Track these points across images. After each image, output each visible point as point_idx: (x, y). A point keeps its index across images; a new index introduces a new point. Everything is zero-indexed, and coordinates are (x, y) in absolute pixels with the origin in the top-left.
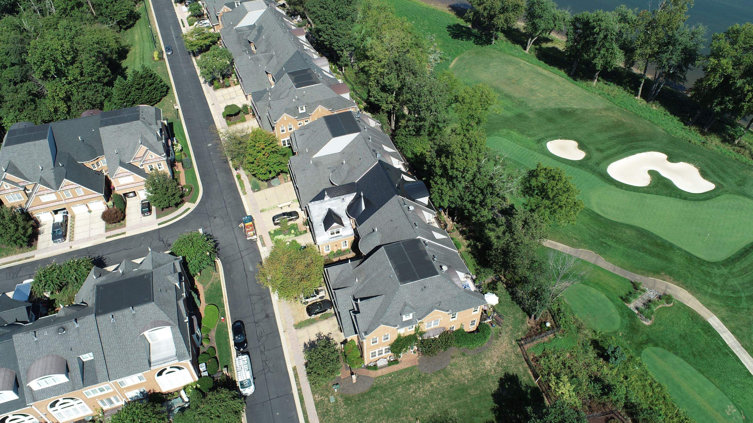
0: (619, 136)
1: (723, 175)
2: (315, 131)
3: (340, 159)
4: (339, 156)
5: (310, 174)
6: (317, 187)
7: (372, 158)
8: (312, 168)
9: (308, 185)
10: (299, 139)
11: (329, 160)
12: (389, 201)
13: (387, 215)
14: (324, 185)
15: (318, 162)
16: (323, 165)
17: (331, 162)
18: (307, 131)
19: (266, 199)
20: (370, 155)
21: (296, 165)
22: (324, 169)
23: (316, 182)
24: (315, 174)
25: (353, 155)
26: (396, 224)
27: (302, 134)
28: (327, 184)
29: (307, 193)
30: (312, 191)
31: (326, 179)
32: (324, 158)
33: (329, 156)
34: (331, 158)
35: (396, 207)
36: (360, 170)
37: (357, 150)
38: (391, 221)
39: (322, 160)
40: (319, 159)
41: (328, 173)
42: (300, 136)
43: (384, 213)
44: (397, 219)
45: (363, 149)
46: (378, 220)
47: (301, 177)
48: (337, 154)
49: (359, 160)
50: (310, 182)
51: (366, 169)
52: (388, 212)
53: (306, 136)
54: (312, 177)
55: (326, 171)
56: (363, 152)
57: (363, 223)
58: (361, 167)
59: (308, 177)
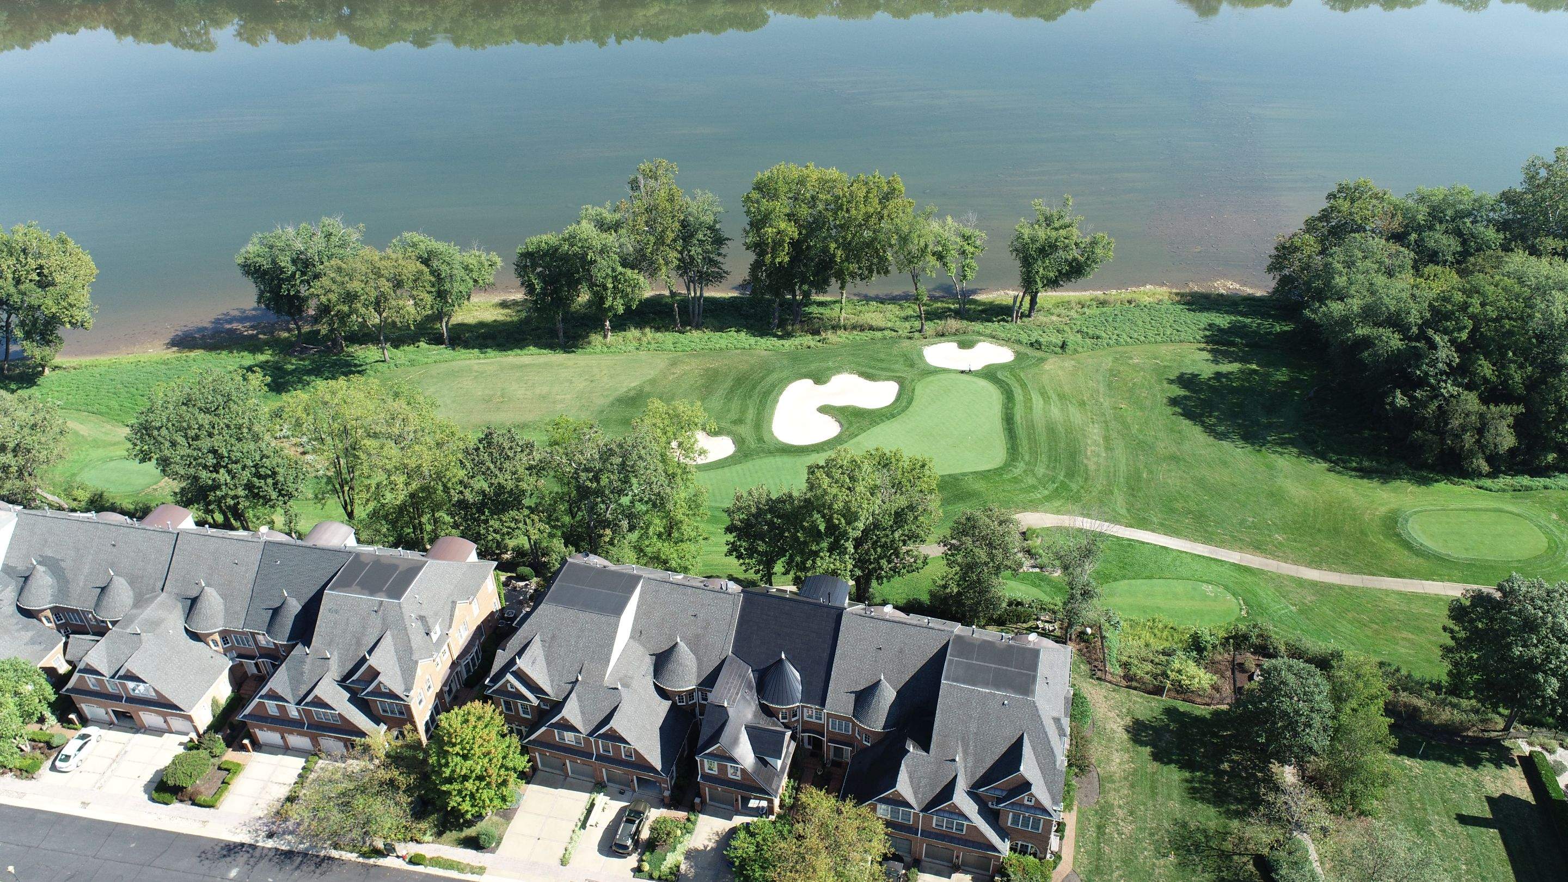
0: (732, 391)
1: (884, 365)
2: (553, 637)
3: (644, 646)
4: (636, 645)
5: (632, 708)
6: (655, 723)
7: (722, 597)
8: (627, 697)
9: (643, 729)
10: (535, 672)
11: (633, 663)
12: (841, 628)
13: (861, 649)
14: (660, 709)
15: (620, 679)
16: (635, 678)
17: (638, 662)
18: (536, 649)
19: (539, 839)
20: (711, 596)
21: (583, 718)
22: (642, 683)
23: (647, 714)
24: (636, 702)
25: (671, 621)
26: (894, 648)
27: (533, 659)
28: (663, 705)
29: (651, 744)
30: (654, 735)
31: (654, 696)
32: (622, 665)
33: (624, 656)
34: (631, 658)
35: (864, 626)
36: (718, 631)
37: (671, 607)
38: (880, 651)
39: (623, 672)
40: (618, 674)
41: (650, 685)
42: (534, 666)
43: (851, 650)
44: (887, 640)
45: (682, 598)
46: (852, 668)
47: (625, 725)
48: (630, 644)
49: (695, 619)
50: (641, 722)
51: (730, 620)
52: (859, 644)
53: (540, 658)
54: (638, 712)
55: (645, 685)
56: (688, 602)
57: (828, 695)
58: (712, 625)
59: (632, 717)
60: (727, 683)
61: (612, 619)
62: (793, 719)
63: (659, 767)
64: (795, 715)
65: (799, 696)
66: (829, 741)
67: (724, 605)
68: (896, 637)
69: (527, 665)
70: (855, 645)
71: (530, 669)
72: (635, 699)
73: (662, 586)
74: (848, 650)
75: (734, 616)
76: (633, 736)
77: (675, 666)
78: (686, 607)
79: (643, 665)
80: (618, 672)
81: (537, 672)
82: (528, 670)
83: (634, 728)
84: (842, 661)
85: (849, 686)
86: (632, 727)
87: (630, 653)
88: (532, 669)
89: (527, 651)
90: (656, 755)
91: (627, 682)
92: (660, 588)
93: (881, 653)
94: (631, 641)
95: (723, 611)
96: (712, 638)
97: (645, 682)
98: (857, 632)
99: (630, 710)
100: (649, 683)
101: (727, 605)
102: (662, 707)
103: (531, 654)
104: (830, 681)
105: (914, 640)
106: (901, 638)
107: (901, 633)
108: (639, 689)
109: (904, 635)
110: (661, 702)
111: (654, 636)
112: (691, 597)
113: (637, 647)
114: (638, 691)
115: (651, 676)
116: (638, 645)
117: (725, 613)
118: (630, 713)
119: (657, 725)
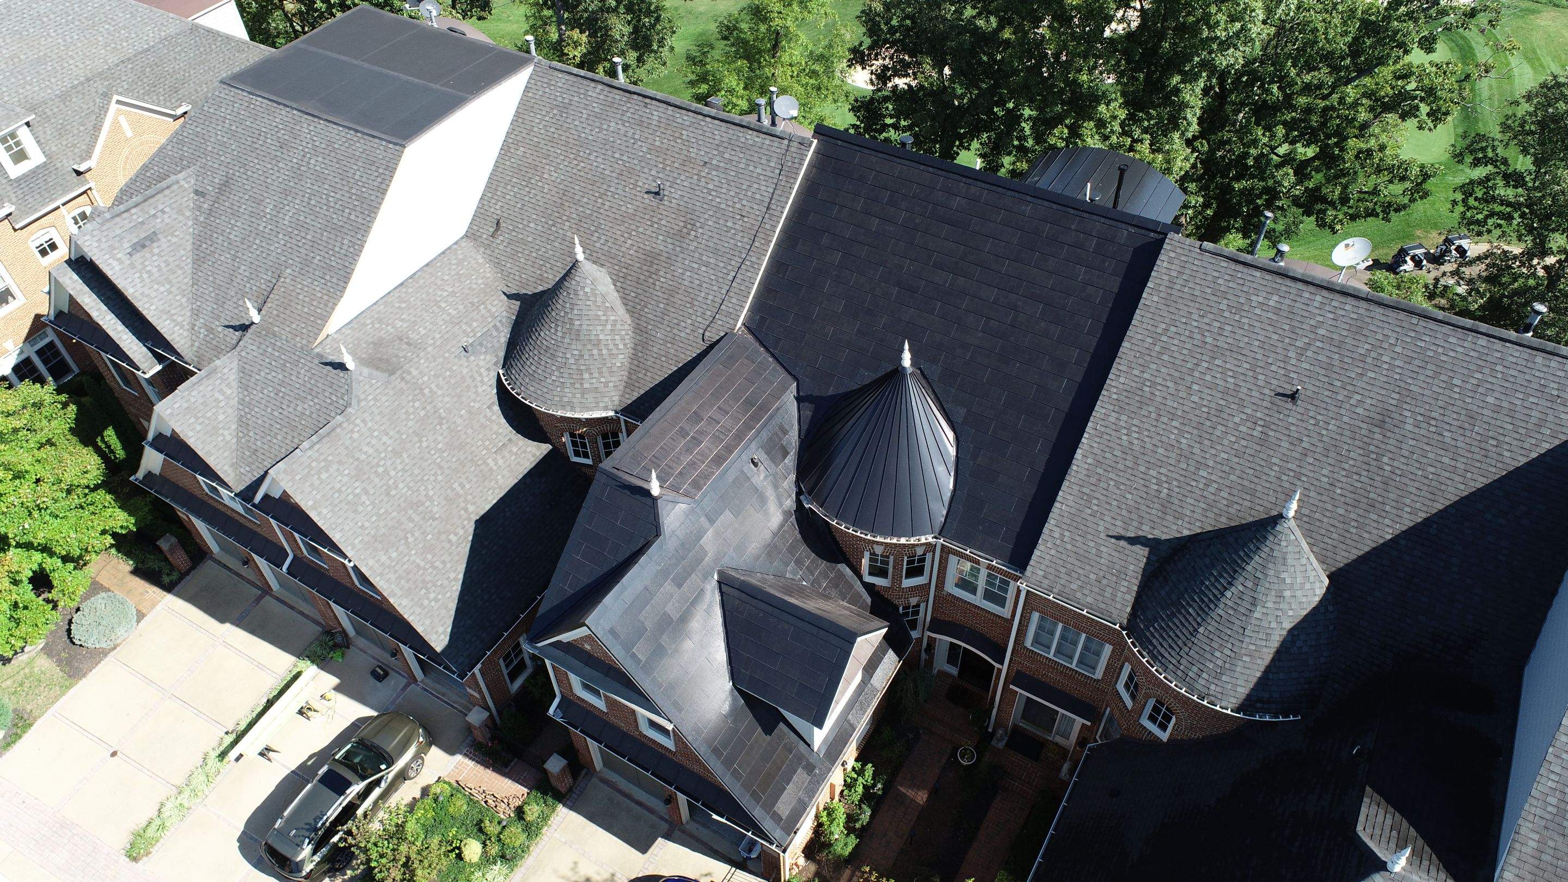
2: (225, 185)
3: (497, 264)
4: (477, 257)
5: (385, 439)
6: (466, 501)
7: (750, 142)
8: (375, 399)
9: (410, 512)
10: (137, 275)
11: (443, 305)
12: (1144, 295)
13: (1213, 386)
14: (501, 462)
15: (378, 344)
16: (430, 349)
17: (461, 307)
18: (167, 210)
19: (114, 754)
20: (717, 137)
21: (239, 439)
22: (450, 370)
23: (441, 468)
24: (410, 423)
25: (585, 200)
26: (1353, 402)
27: (142, 236)
28: (515, 449)
29: (432, 563)
30: (452, 537)
31: (489, 420)
32: (403, 305)
33: (421, 281)
34: (442, 290)
35: (1242, 300)
36: (715, 252)
37: (592, 158)
38: (1290, 405)
39: (399, 324)
40: (377, 325)
41: (482, 381)
42: (137, 257)
43: (1169, 384)
44: (1329, 367)
45: (630, 134)
46: (1160, 451)
47: (338, 486)
48: (460, 252)
49: (655, 202)
50: (410, 488)
51: (760, 219)
52: (1205, 365)
53: (174, 240)
54: (405, 455)
55: (463, 378)
56: (644, 149)
57: (1045, 530)
58: (700, 231)
59: (378, 465)
60: (697, 417)
61: (379, 148)
62: (907, 583)
63: (439, 639)
64: (916, 571)
65: (940, 512)
66: (1018, 678)
67: (751, 168)
68: (1369, 360)
69: (112, 248)
70: (1189, 365)
71: (118, 260)
72: (407, 412)
73: (582, 91)
74: (1159, 380)
75: (773, 207)
76: (362, 527)
77: (559, 334)
78: (636, 161)
79: (473, 320)
80: (380, 321)
81: (145, 276)
82: (110, 261)
83: (373, 503)
84: (1124, 418)
85: (1134, 516)
86: (364, 498)
87: (446, 278)
88: (128, 262)
89: (134, 211)
90: (436, 600)
91: (397, 356)
92: (576, 99)
93: (1292, 414)
94: (464, 244)
95: (744, 187)
96: (692, 270)
97: (465, 371)
98: (1206, 320)
99: (374, 441)
100: (481, 375)
101: (759, 171)
102: (507, 455)
103: (140, 220)
104: (1066, 483)
105: (1450, 386)
106: (1392, 367)
107: (1398, 349)
108: (433, 386)
109: (1409, 360)
110: (510, 440)
111: (530, 239)
112: (658, 134)
113: (475, 266)
114: (426, 391)
115: (491, 359)
116: (481, 261)
117: (749, 194)
118: (371, 451)
119: (471, 508)
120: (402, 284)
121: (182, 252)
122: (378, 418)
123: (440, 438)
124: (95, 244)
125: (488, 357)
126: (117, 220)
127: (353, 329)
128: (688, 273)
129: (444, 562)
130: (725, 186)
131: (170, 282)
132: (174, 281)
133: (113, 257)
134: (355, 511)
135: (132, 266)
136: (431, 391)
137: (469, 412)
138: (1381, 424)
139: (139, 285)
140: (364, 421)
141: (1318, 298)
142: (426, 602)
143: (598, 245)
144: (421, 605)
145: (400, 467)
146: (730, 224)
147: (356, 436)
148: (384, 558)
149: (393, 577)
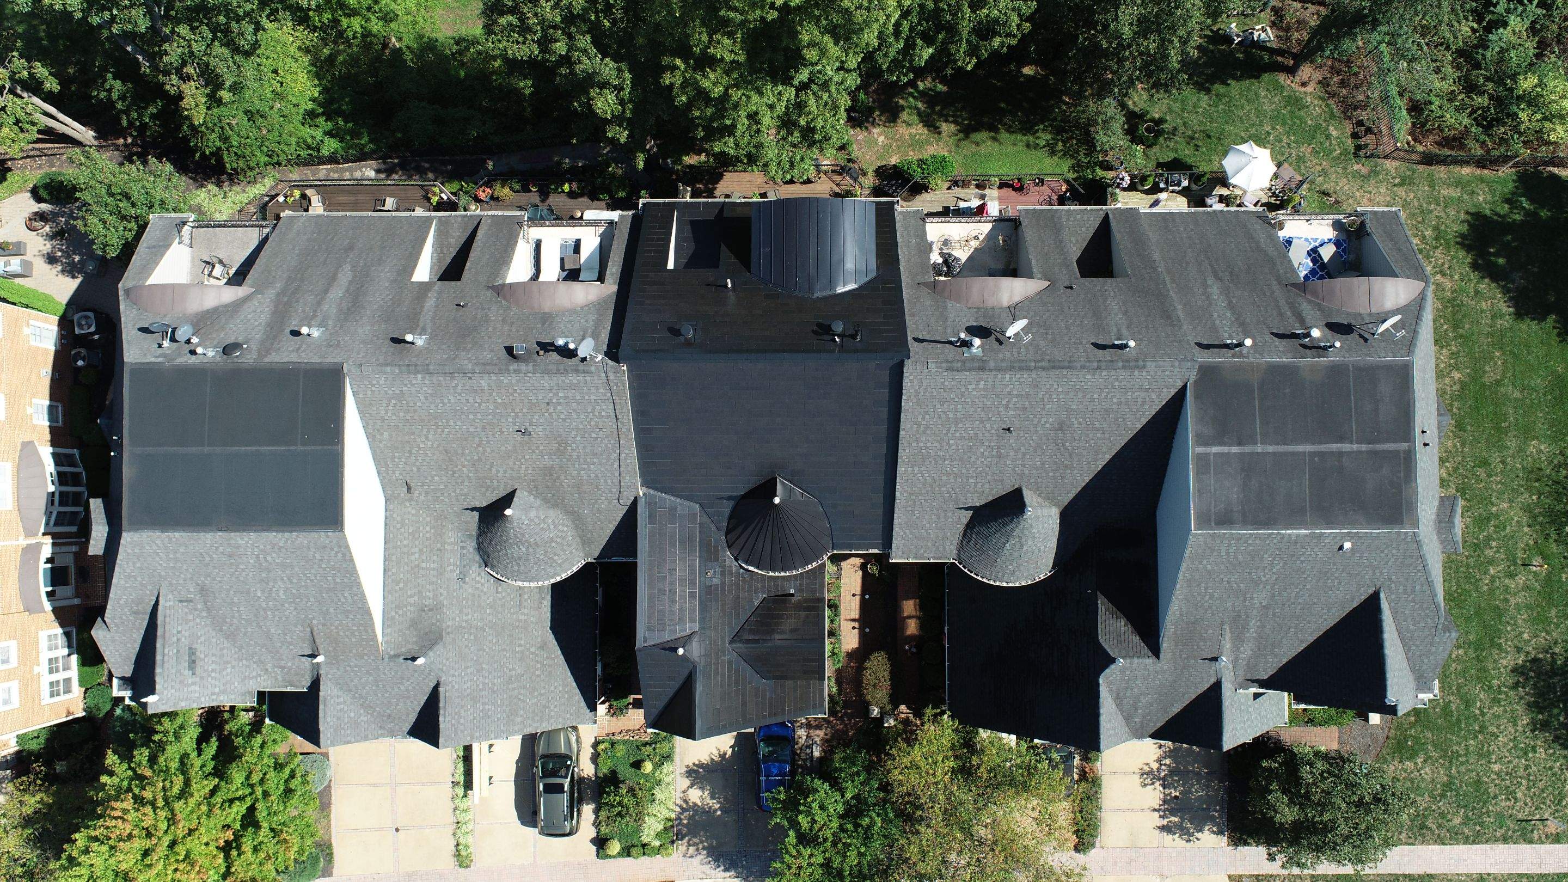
3: (430, 510)
4: (411, 513)
5: (469, 671)
6: (528, 650)
7: (575, 381)
8: (447, 659)
9: (510, 686)
10: (210, 679)
11: (424, 565)
12: (903, 404)
13: (962, 438)
14: (526, 611)
15: (414, 624)
16: (445, 602)
17: (435, 558)
18: (179, 628)
19: (397, 830)
20: (546, 384)
21: (372, 715)
22: (464, 599)
23: (504, 650)
24: (472, 649)
25: (467, 451)
26: (1042, 422)
27: (187, 657)
28: (526, 597)
29: (539, 694)
30: (538, 673)
31: (503, 598)
32: (401, 585)
33: (394, 558)
34: (413, 554)
35: (963, 390)
36: (594, 455)
37: (451, 422)
38: (1008, 434)
39: (411, 601)
40: (400, 612)
41: (483, 585)
42: (198, 671)
43: (936, 444)
44: (1024, 409)
45: (471, 400)
46: (944, 478)
47: (471, 717)
48: (395, 516)
49: (526, 438)
50: (499, 677)
51: (615, 427)
52: (953, 429)
53: (203, 639)
54: (484, 666)
55: (473, 595)
56: (491, 407)
57: (894, 533)
58: (574, 445)
59: (478, 686)
67: (587, 397)
68: (1045, 400)
69: (181, 682)
70: (944, 432)
71: (193, 684)
72: (466, 646)
73: (406, 382)
74: (929, 444)
75: (619, 417)
76: (499, 719)
77: (523, 549)
78: (490, 417)
79: (449, 559)
80: (398, 607)
81: (213, 675)
82: (190, 689)
83: (493, 704)
84: (916, 469)
85: (941, 511)
86: (487, 707)
87: (406, 542)
88: (198, 679)
89: (166, 651)
90: (555, 706)
91: (433, 624)
92: (405, 389)
93: (1012, 439)
94: (391, 507)
95: (589, 410)
96: (584, 469)
97: (470, 590)
98: (946, 406)
99: (466, 678)
100: (479, 582)
101: (593, 397)
102: (525, 604)
103: (175, 651)
104: (896, 510)
105: (1093, 400)
106: (1059, 399)
107: (1060, 389)
108: (465, 618)
109: (1068, 393)
110: (520, 595)
111: (442, 487)
112: (495, 394)
113: (414, 518)
114: (464, 624)
115: (475, 567)
116: (413, 512)
117: (596, 413)
118: (469, 684)
119: (533, 650)
120: (385, 570)
121: (214, 640)
122: (457, 666)
123: (490, 638)
124: (173, 691)
125: (474, 569)
126: (166, 665)
127: (389, 626)
128: (582, 472)
129: (544, 688)
130: (574, 414)
131: (227, 662)
132: (229, 659)
133: (189, 685)
134: (489, 717)
135: (202, 678)
136: (466, 621)
137: (491, 607)
138: (1061, 429)
139: (217, 683)
140: (453, 676)
141: (1007, 376)
142: (552, 713)
143: (500, 475)
144: (552, 717)
145: (487, 674)
146: (594, 435)
147: (456, 687)
148: (519, 719)
149: (529, 722)
